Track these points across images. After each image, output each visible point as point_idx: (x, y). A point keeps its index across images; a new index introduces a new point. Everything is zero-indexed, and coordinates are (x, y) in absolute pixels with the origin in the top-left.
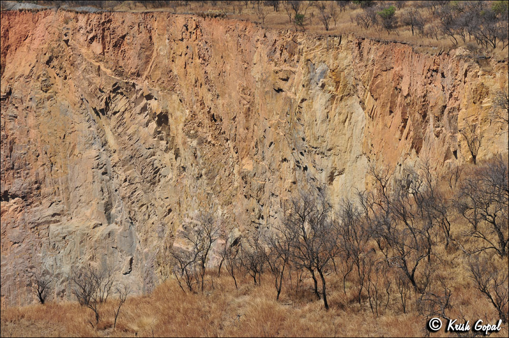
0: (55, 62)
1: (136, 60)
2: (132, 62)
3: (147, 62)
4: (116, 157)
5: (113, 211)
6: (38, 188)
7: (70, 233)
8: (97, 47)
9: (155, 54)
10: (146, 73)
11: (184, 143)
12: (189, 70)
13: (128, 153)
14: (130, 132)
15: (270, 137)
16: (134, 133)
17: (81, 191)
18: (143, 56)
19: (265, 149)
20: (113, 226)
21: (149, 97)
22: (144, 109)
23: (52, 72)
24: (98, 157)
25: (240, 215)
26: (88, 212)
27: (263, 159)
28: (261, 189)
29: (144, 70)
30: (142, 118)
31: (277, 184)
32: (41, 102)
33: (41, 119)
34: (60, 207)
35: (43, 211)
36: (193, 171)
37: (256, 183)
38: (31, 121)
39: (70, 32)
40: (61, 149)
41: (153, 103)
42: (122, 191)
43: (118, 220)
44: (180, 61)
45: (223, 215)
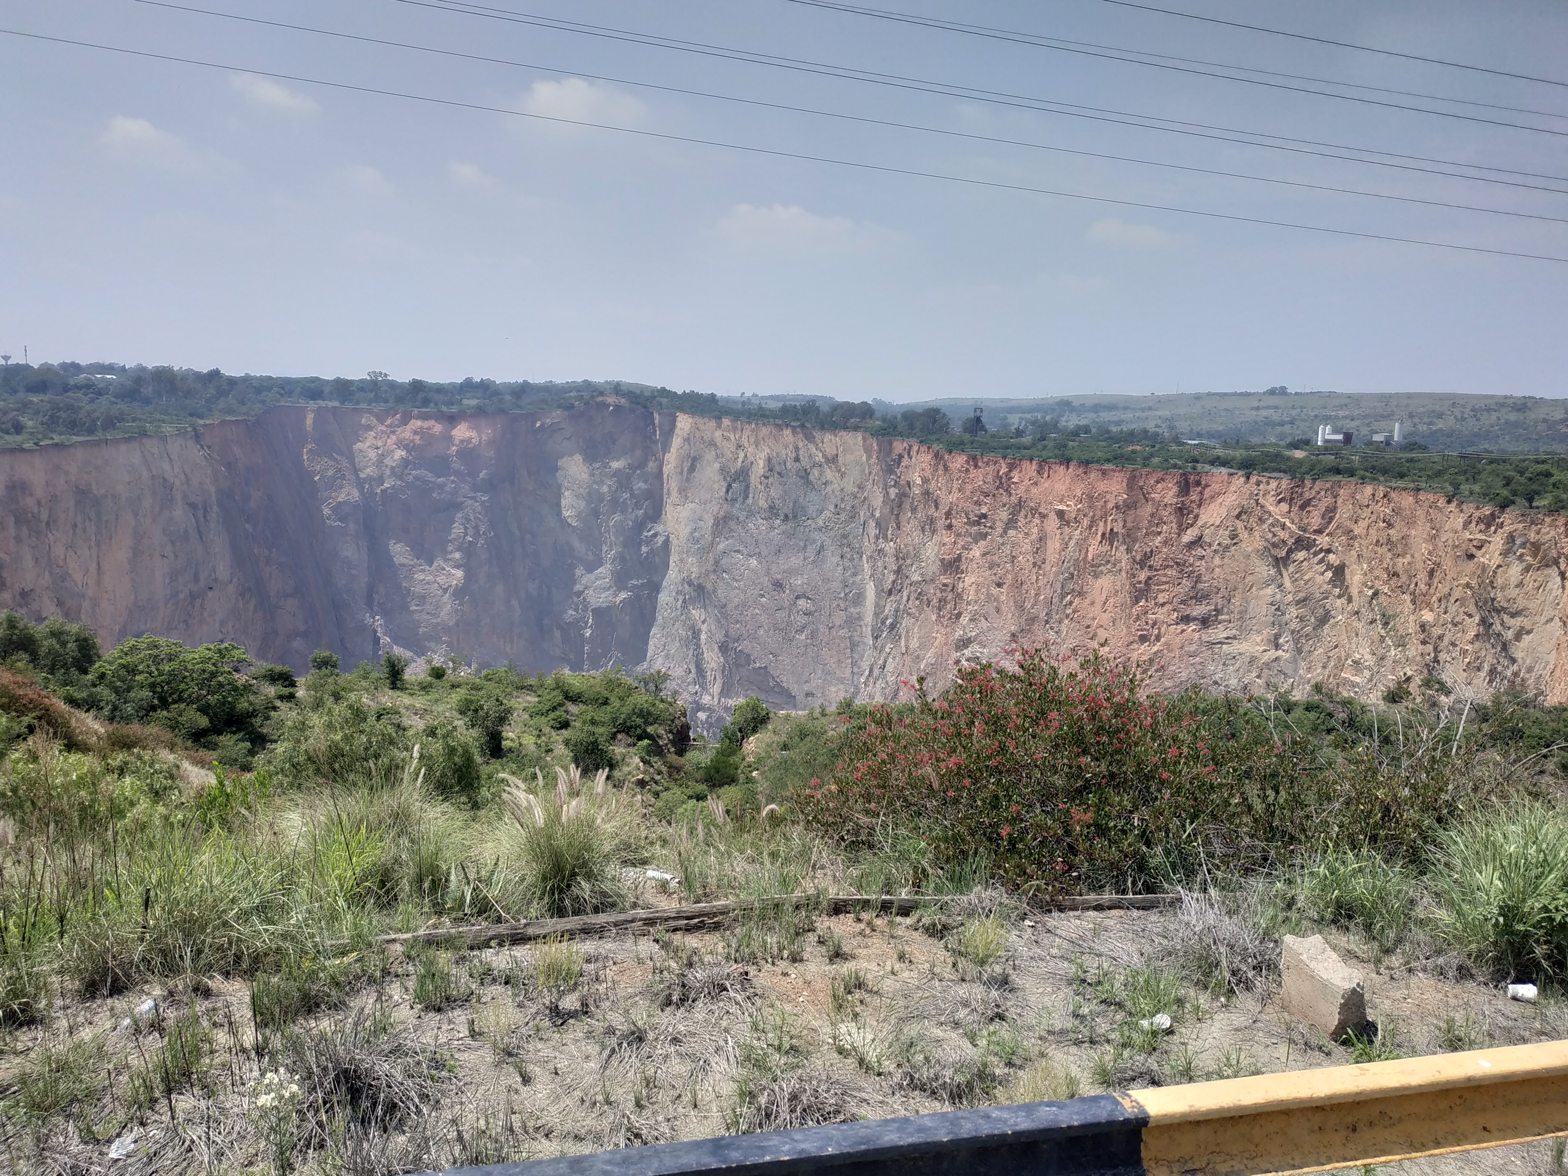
0: (1244, 517)
1: (1320, 520)
2: (1315, 521)
3: (1329, 523)
4: (1290, 598)
5: (1281, 641)
6: (1216, 615)
7: (1240, 654)
8: (1285, 507)
9: (1338, 516)
10: (1327, 531)
11: (1360, 592)
12: (1371, 531)
13: (1301, 595)
14: (1306, 577)
15: (1457, 594)
16: (1310, 580)
17: (1254, 621)
18: (1327, 517)
19: (1450, 604)
20: (1280, 652)
21: (1329, 551)
22: (1321, 561)
23: (1239, 524)
24: (1274, 596)
25: (1414, 657)
26: (1258, 639)
27: (1445, 613)
28: (1440, 638)
29: (1326, 528)
30: (1321, 568)
31: (1459, 635)
32: (1227, 547)
33: (1226, 560)
34: (1234, 631)
35: (1219, 633)
36: (1367, 615)
37: (1436, 631)
38: (1217, 561)
39: (1261, 493)
40: (1241, 586)
41: (1331, 557)
42: (1293, 626)
43: (1286, 648)
44: (1363, 524)
45: (1396, 655)
